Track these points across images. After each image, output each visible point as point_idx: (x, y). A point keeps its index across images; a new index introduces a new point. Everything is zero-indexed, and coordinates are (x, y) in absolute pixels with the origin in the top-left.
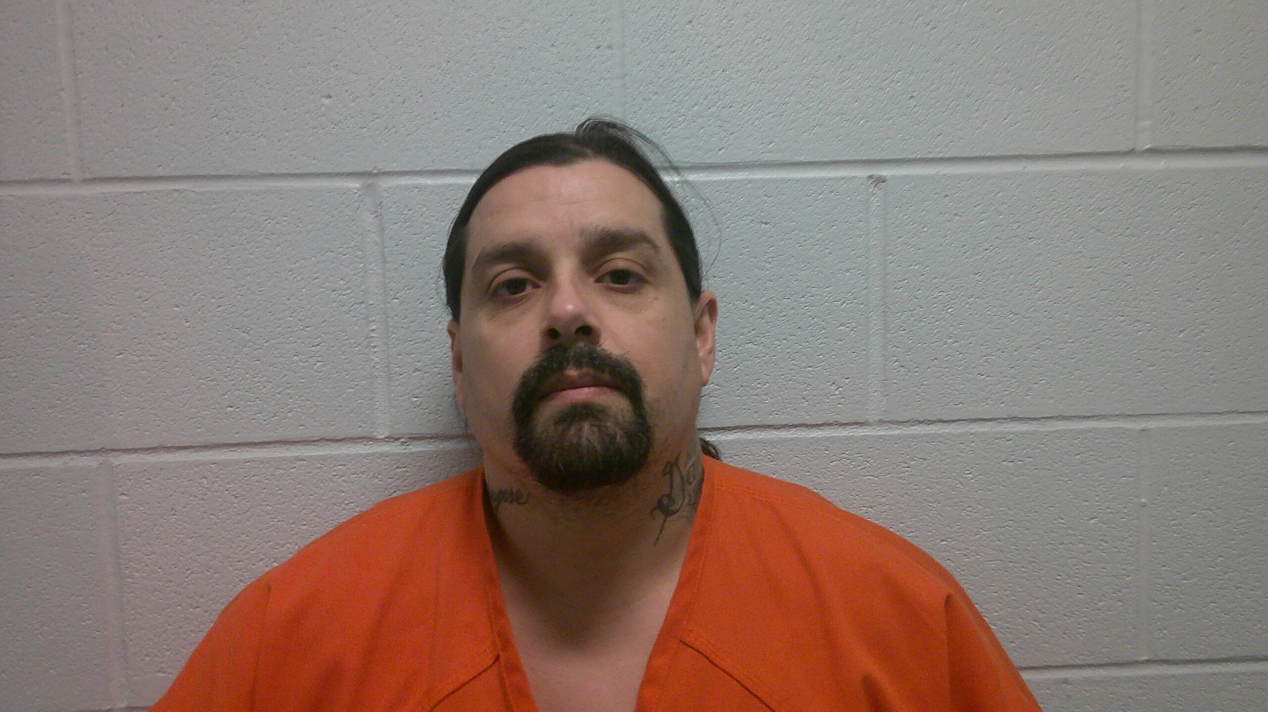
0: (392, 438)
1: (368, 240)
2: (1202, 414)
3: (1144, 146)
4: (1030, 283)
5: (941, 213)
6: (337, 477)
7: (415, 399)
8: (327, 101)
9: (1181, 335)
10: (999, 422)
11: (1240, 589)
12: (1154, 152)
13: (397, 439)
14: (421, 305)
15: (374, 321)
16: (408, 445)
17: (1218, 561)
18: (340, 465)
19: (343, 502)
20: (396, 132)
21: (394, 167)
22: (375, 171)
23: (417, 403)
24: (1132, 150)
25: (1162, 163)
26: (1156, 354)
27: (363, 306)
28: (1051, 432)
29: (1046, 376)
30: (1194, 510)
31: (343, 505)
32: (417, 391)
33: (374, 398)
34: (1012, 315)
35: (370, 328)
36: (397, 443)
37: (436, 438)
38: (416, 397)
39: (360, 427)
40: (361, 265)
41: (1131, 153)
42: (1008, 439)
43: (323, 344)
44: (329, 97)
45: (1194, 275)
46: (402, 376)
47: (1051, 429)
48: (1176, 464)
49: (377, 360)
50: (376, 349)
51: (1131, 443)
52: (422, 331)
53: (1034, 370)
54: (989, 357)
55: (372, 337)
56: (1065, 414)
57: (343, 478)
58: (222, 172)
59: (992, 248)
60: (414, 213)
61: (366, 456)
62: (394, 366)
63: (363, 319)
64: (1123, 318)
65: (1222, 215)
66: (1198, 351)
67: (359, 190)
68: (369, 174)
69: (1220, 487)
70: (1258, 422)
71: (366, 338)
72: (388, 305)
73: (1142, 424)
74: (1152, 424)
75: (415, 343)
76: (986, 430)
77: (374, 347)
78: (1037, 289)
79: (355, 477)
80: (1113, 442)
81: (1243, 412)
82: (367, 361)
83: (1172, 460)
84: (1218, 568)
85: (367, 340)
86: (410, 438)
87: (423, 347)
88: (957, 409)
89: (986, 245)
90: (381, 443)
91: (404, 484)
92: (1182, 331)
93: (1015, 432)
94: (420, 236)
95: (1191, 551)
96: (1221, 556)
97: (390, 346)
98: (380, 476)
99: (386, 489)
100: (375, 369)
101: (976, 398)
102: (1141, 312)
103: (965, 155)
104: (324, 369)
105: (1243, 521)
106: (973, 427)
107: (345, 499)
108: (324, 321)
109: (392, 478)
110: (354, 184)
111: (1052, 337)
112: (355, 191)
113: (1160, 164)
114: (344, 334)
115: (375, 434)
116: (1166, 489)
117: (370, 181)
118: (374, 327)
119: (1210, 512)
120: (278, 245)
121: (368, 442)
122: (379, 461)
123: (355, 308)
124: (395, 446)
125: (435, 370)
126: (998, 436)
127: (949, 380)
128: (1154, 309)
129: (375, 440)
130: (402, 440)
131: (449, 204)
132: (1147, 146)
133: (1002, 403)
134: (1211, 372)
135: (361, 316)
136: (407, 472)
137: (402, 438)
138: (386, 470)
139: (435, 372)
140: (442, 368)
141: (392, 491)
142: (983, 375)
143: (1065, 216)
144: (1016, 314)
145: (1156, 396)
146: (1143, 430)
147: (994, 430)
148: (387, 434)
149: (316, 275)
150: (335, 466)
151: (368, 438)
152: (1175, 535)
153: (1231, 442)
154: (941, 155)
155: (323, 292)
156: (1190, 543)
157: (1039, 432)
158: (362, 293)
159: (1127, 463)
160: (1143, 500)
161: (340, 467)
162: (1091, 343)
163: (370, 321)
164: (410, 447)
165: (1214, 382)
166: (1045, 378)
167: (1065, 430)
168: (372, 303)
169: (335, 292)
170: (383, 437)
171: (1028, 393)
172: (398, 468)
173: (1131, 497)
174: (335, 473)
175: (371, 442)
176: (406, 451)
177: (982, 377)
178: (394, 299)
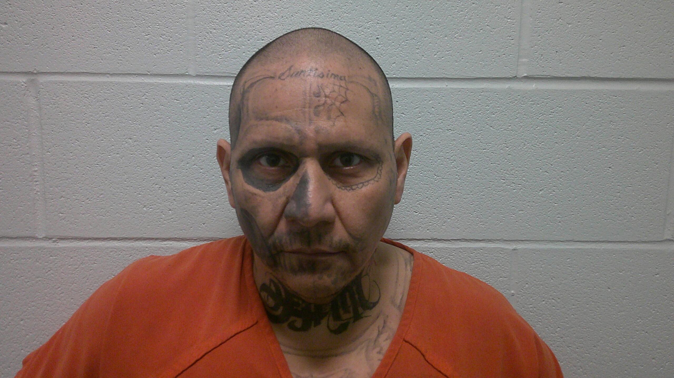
0: (47, 238)
1: (32, 115)
2: (552, 241)
3: (523, 74)
4: (448, 158)
6: (13, 260)
7: (61, 215)
10: (426, 241)
11: (570, 348)
12: (527, 78)
15: (36, 165)
16: (58, 243)
17: (557, 330)
18: (15, 253)
19: (17, 276)
21: (47, 69)
22: (35, 72)
23: (62, 217)
24: (516, 76)
25: (534, 86)
26: (524, 204)
27: (28, 156)
28: (457, 249)
29: (455, 214)
30: (543, 299)
31: (17, 278)
32: (63, 210)
33: (36, 213)
34: (435, 177)
35: (33, 170)
36: (50, 241)
37: (75, 239)
38: (62, 214)
39: (27, 230)
40: (27, 130)
41: (515, 78)
42: (431, 251)
43: (3, 179)
45: (550, 156)
46: (53, 200)
47: (457, 247)
48: (534, 271)
49: (38, 190)
50: (37, 183)
51: (506, 257)
52: (65, 173)
53: (448, 211)
54: (421, 202)
55: (34, 175)
56: (466, 238)
57: (17, 261)
59: (424, 135)
60: (60, 99)
61: (32, 248)
62: (48, 194)
63: (28, 164)
64: (504, 181)
65: (570, 119)
66: (550, 203)
68: (32, 73)
69: (560, 286)
70: (586, 247)
71: (30, 176)
72: (44, 156)
74: (520, 246)
75: (61, 180)
76: (418, 245)
78: (452, 161)
79: (25, 261)
80: (495, 256)
81: (578, 241)
82: (31, 190)
83: (531, 268)
84: (557, 334)
85: (31, 177)
86: (58, 238)
87: (66, 183)
88: (400, 232)
89: (421, 133)
90: (41, 241)
91: (55, 266)
93: (437, 248)
94: (63, 113)
95: (540, 324)
96: (559, 327)
97: (45, 181)
98: (39, 261)
99: (44, 269)
100: (37, 195)
101: (412, 227)
102: (516, 178)
103: (410, 76)
104: (4, 194)
105: (573, 307)
106: (409, 244)
107: (18, 274)
108: (4, 165)
109: (47, 262)
110: (22, 79)
111: (459, 191)
112: (23, 83)
113: (532, 86)
114: (16, 173)
115: (37, 235)
116: (527, 286)
117: (32, 78)
119: (553, 301)
121: (33, 240)
122: (39, 251)
123: (23, 158)
124: (49, 243)
125: (74, 197)
126: (425, 250)
127: (396, 215)
128: (524, 176)
129: (37, 239)
130: (53, 240)
131: (82, 94)
132: (525, 75)
133: (428, 230)
135: (27, 162)
136: (57, 259)
137: (53, 238)
138: (43, 257)
139: (74, 198)
140: (78, 196)
141: (47, 270)
142: (417, 212)
143: (471, 117)
144: (438, 176)
145: (523, 229)
146: (514, 250)
147: (422, 246)
148: (44, 235)
150: (12, 254)
151: (32, 237)
152: (531, 314)
153: (568, 259)
155: (3, 147)
156: (540, 319)
157: (450, 248)
158: (27, 148)
159: (503, 269)
160: (512, 292)
161: (15, 254)
162: (483, 195)
163: (33, 165)
164: (59, 244)
165: (560, 222)
166: (455, 216)
167: (466, 248)
168: (34, 154)
169: (10, 147)
170: (41, 237)
171: (444, 225)
172: (51, 256)
173: (505, 290)
174: (12, 258)
175: (34, 240)
176: (56, 246)
177: (416, 214)
178: (47, 152)
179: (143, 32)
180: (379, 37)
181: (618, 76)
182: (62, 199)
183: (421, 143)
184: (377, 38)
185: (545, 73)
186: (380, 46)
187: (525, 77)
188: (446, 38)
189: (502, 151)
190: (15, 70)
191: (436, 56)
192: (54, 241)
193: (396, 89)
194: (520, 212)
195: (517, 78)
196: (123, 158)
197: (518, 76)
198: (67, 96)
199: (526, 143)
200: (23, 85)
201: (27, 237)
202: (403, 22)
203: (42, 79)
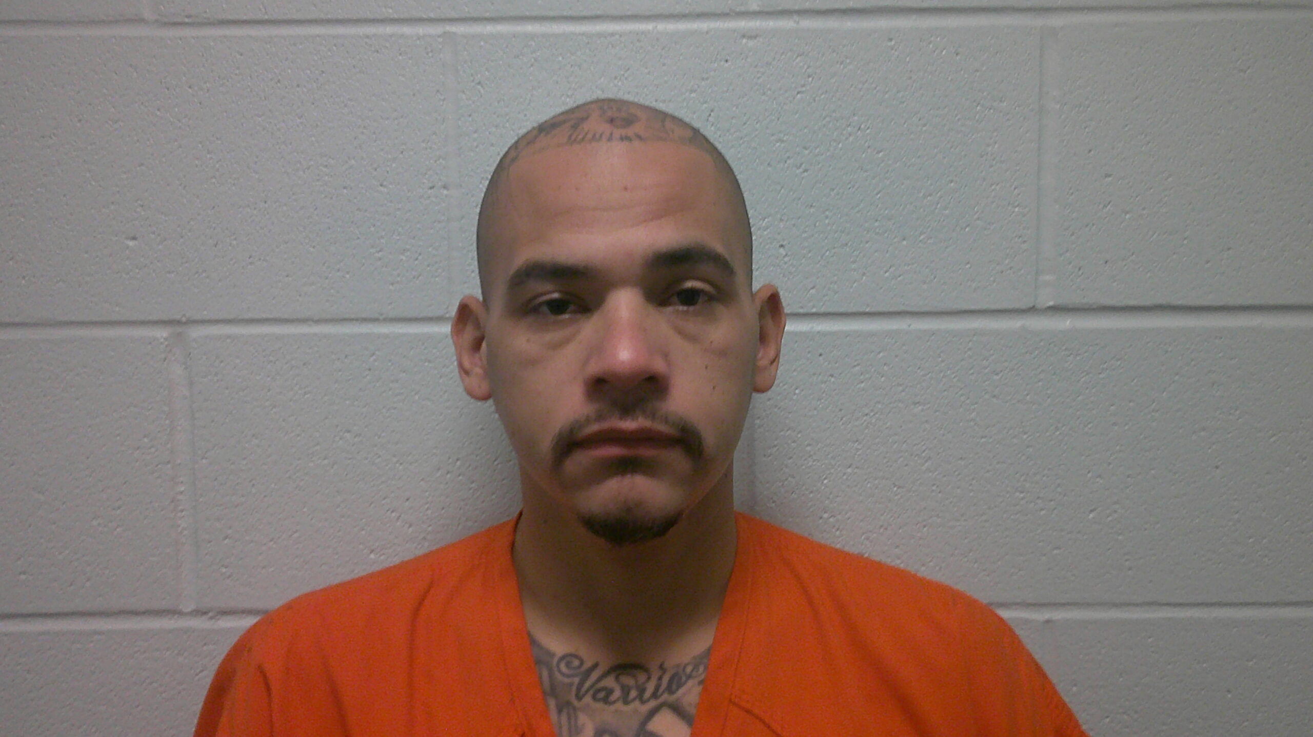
5: (814, 374)
8: (131, 243)
9: (1091, 516)
12: (1057, 309)
13: (205, 613)
14: (232, 466)
20: (208, 277)
21: (205, 315)
24: (1034, 306)
25: (1068, 322)
27: (169, 466)
36: (205, 617)
41: (1032, 310)
44: (134, 238)
58: (17, 320)
67: (166, 339)
68: (179, 322)
73: (1046, 615)
74: (1058, 615)
77: (182, 511)
92: (1091, 511)
103: (842, 310)
110: (161, 333)
112: (162, 340)
113: (1066, 323)
116: (1075, 689)
117: (179, 329)
118: (182, 489)
119: (1125, 717)
120: (77, 399)
128: (1059, 485)
129: (180, 613)
132: (1051, 303)
134: (1127, 557)
146: (1048, 621)
149: (117, 432)
154: (814, 310)
165: (1130, 569)
170: (189, 610)
179: (373, 247)
180: (784, 243)
181: (1221, 303)
182: (226, 541)
183: (867, 427)
184: (782, 246)
185: (1085, 301)
186: (786, 259)
187: (1051, 308)
188: (905, 243)
189: (1015, 441)
190: (150, 318)
191: (887, 274)
192: (211, 618)
193: (818, 332)
194: (1055, 552)
195: (1036, 310)
196: (335, 467)
197: (1038, 306)
198: (238, 361)
199: (1060, 425)
200: (162, 343)
201: (164, 611)
202: (827, 217)
203: (196, 332)
